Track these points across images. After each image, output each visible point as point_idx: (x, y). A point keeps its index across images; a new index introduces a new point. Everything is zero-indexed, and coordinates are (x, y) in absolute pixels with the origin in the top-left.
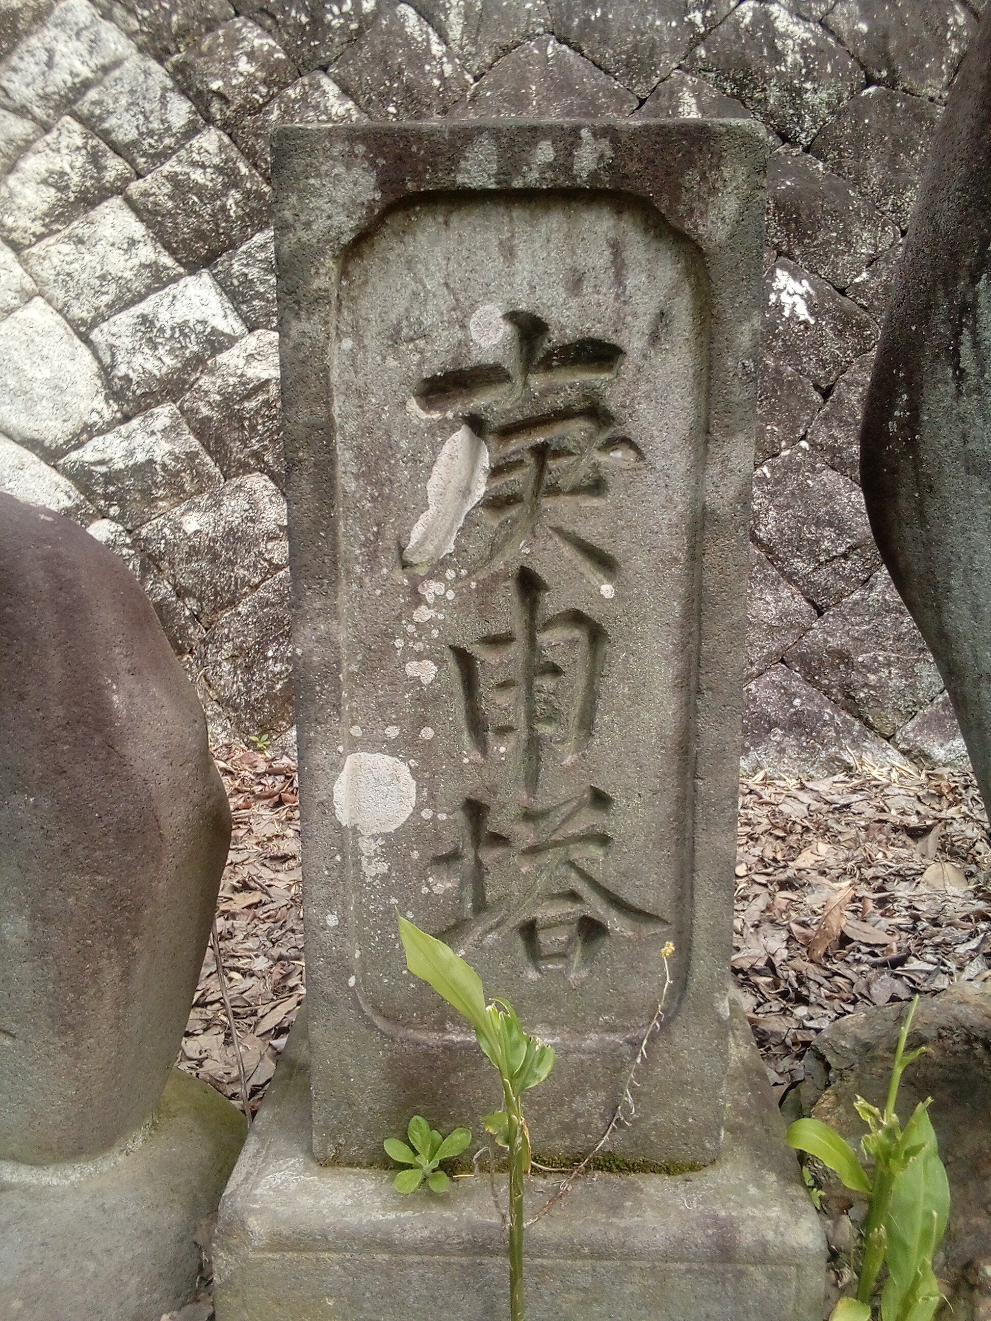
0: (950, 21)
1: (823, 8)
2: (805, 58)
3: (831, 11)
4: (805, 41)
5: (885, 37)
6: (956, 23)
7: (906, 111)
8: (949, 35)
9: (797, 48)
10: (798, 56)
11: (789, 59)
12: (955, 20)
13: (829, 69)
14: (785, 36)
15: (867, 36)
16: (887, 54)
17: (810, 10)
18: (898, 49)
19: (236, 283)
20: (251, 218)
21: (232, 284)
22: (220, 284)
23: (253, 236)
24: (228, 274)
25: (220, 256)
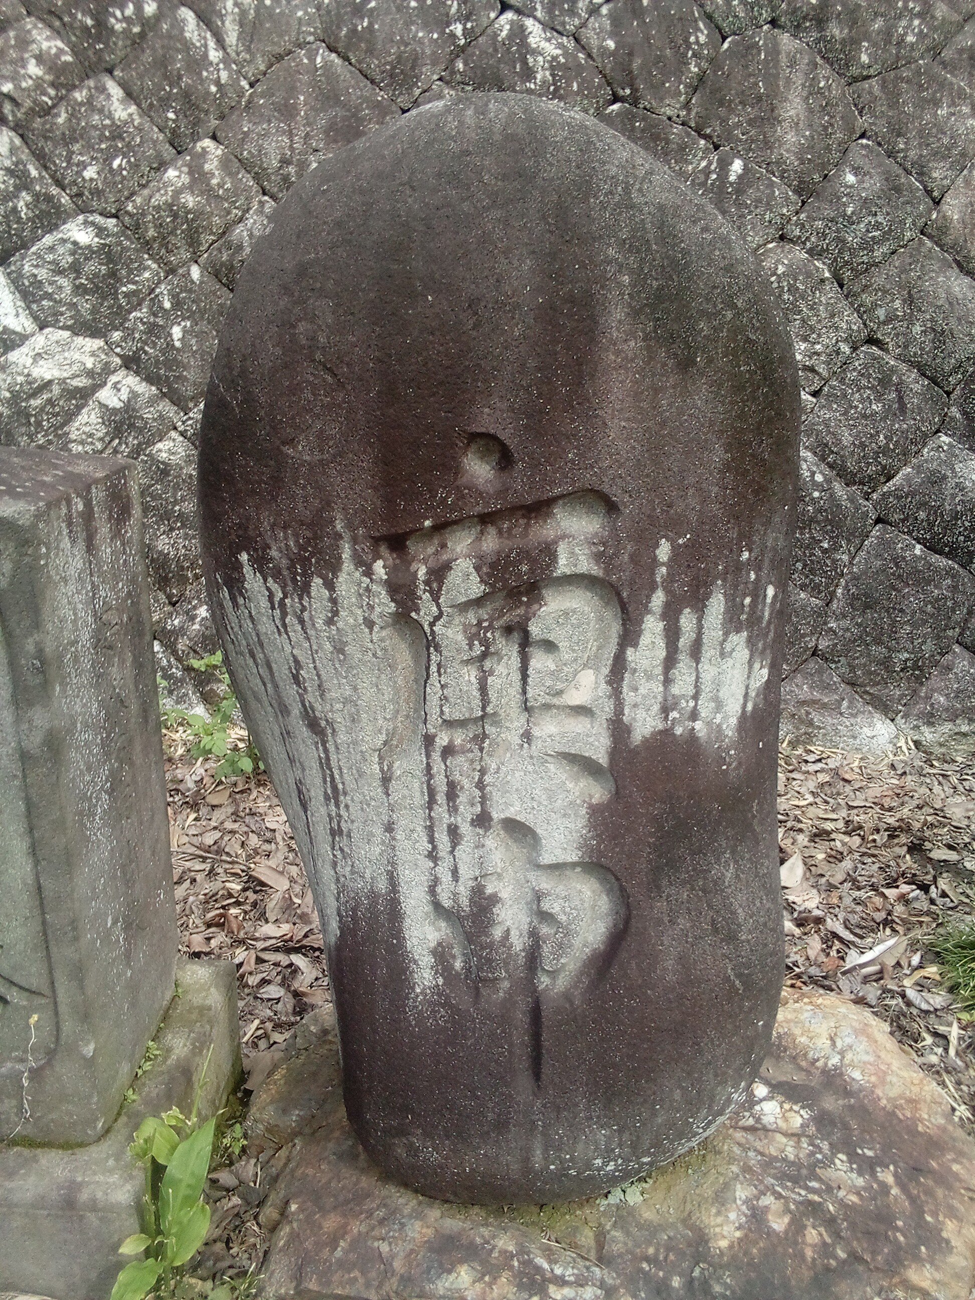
0: (692, 39)
1: (577, 22)
2: (553, 75)
3: (584, 25)
4: (554, 58)
5: (631, 54)
6: (697, 42)
7: (643, 131)
8: (690, 53)
9: (546, 65)
10: (548, 73)
11: (539, 76)
12: (697, 38)
13: (575, 87)
14: (536, 52)
15: (614, 54)
16: (631, 72)
17: (564, 24)
18: (641, 68)
19: (27, 283)
20: (41, 221)
21: (23, 284)
22: (13, 282)
23: (43, 236)
24: (20, 275)
25: (14, 255)
